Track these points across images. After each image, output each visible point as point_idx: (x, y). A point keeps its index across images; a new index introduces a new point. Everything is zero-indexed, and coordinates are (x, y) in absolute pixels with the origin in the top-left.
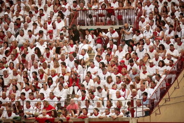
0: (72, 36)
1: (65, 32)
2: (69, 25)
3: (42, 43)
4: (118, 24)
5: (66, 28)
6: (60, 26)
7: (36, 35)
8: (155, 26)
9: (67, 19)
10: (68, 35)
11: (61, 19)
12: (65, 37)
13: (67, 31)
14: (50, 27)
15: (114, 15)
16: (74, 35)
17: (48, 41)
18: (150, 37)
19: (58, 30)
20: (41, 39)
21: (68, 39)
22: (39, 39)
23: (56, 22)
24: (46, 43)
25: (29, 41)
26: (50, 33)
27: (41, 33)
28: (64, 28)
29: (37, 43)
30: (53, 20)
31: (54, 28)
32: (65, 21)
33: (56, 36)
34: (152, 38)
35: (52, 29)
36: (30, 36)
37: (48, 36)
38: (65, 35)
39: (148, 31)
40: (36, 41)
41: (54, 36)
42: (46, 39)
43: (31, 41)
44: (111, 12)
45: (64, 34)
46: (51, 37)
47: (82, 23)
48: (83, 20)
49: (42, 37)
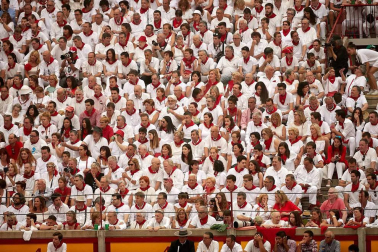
0: (332, 58)
1: (318, 50)
2: (327, 36)
3: (270, 75)
5: (320, 43)
6: (308, 38)
9: (323, 24)
10: (323, 57)
11: (310, 25)
12: (317, 62)
13: (322, 49)
14: (286, 40)
16: (335, 56)
17: (282, 70)
19: (303, 47)
21: (323, 65)
24: (278, 74)
25: (243, 70)
26: (288, 52)
27: (268, 53)
28: (316, 43)
29: (260, 74)
31: (296, 42)
32: (318, 28)
33: (299, 60)
35: (291, 44)
36: (246, 60)
38: (318, 58)
40: (258, 69)
41: (295, 58)
42: (278, 65)
43: (248, 69)
45: (316, 55)
46: (289, 61)
48: (354, 27)
49: (269, 62)
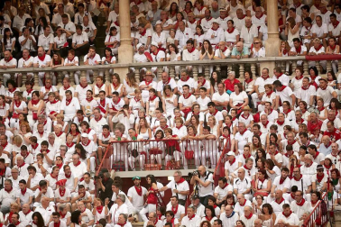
4: (186, 167)
7: (34, 189)
8: (254, 171)
15: (179, 149)
18: (245, 190)
20: (44, 197)
22: (40, 196)
23: (71, 165)
30: (65, 160)
34: (250, 192)
37: (57, 191)
39: (242, 179)
44: (172, 145)
47: (120, 166)
